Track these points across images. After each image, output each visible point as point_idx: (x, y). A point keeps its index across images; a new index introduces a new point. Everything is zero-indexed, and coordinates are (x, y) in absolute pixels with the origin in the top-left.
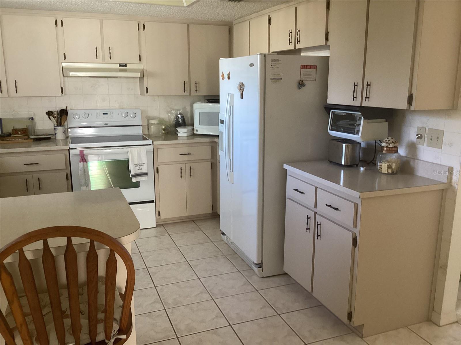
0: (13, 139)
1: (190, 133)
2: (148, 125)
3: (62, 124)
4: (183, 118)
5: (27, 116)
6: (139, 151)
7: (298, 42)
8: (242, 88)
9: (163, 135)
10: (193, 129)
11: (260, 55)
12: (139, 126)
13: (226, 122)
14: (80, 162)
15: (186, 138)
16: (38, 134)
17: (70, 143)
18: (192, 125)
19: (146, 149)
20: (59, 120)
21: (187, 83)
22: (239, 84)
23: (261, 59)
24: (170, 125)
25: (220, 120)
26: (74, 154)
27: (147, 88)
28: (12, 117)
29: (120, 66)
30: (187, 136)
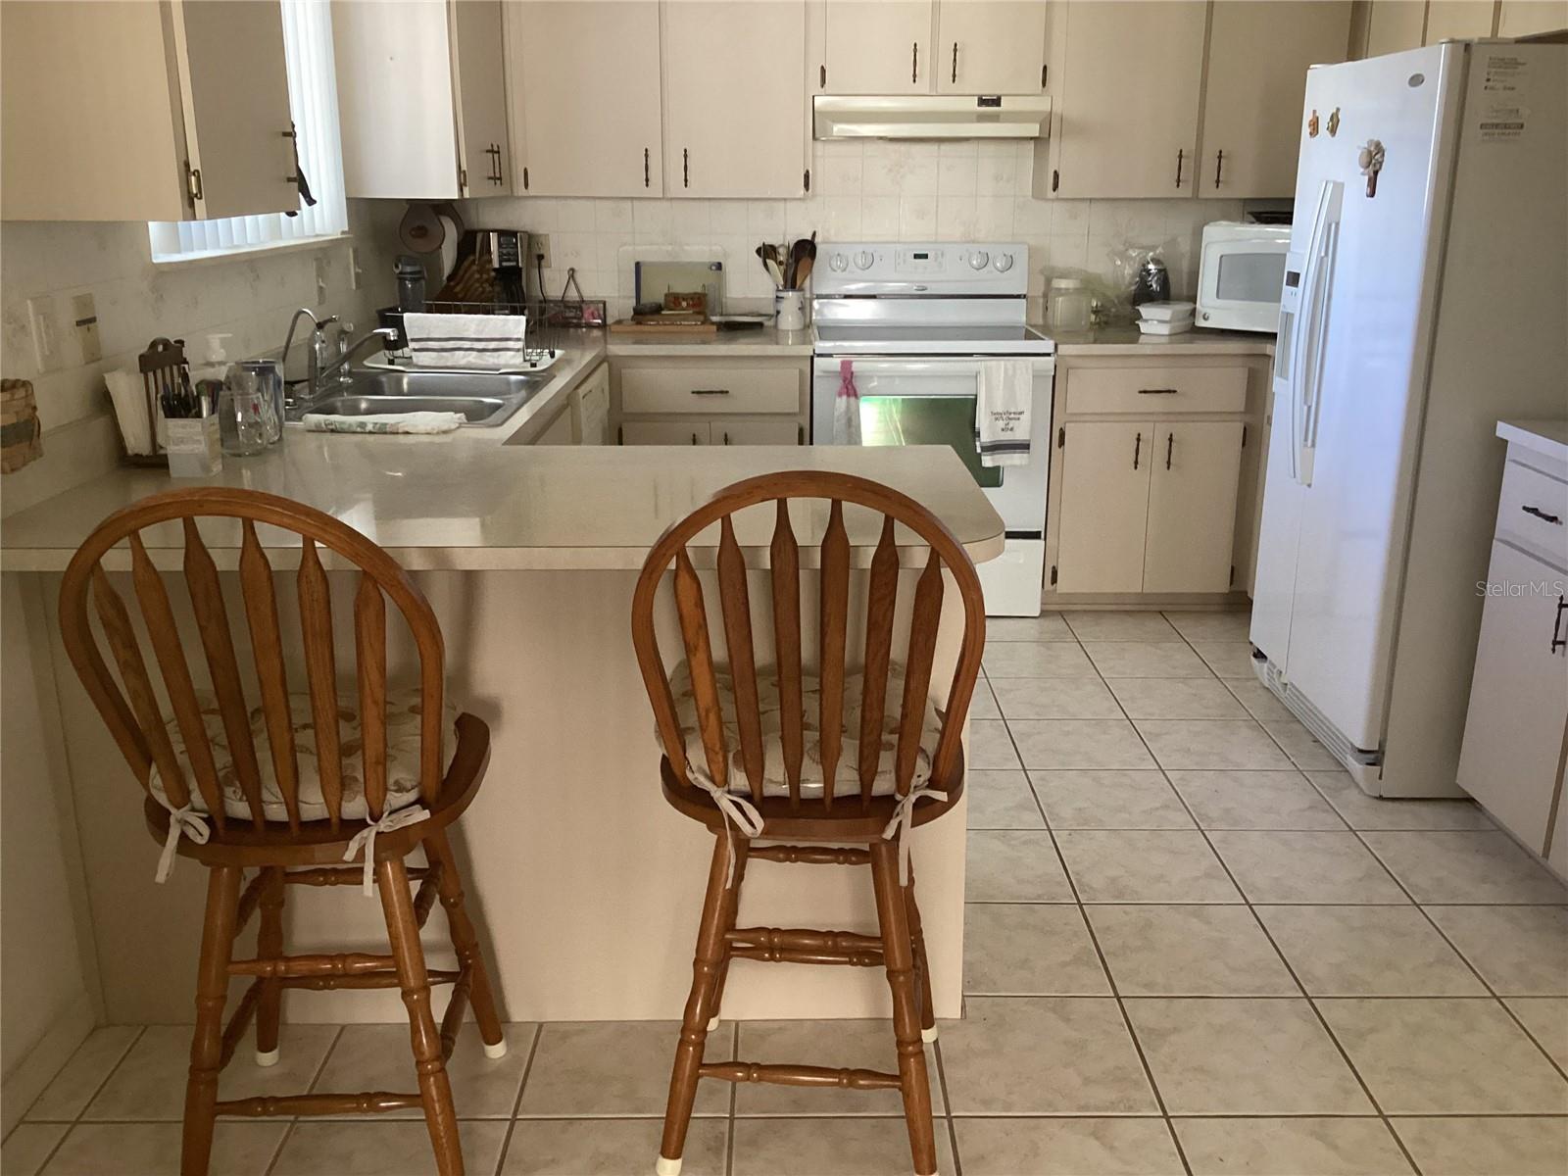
0: (667, 322)
1: (1181, 324)
2: (1045, 296)
3: (798, 283)
4: (1163, 274)
5: (707, 259)
6: (1010, 372)
8: (1373, 161)
9: (1090, 329)
10: (1193, 313)
11: (1450, 45)
12: (1018, 297)
13: (1307, 280)
14: (840, 395)
15: (1166, 339)
17: (815, 340)
18: (1193, 299)
19: (1033, 365)
20: (790, 273)
21: (1187, 157)
22: (1366, 146)
23: (1452, 58)
24: (1118, 297)
25: (1289, 273)
26: (824, 372)
27: (1055, 172)
28: (668, 259)
29: (979, 105)
30: (1170, 335)
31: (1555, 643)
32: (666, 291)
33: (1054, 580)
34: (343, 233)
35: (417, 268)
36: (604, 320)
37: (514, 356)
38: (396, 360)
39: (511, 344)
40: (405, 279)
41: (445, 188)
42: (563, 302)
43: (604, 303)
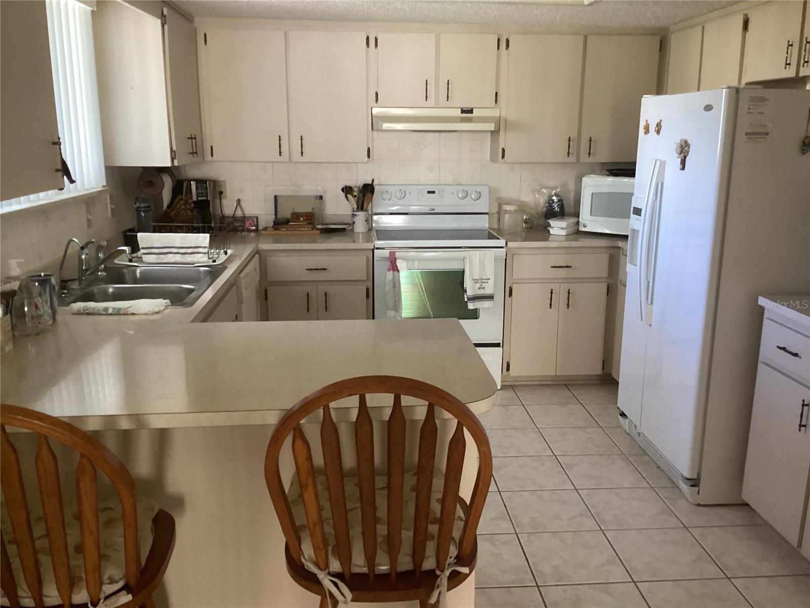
0: (292, 229)
1: (572, 229)
2: (499, 213)
3: (365, 206)
4: (561, 202)
5: (314, 193)
6: (482, 257)
7: (806, 64)
8: (684, 151)
9: (524, 231)
10: (578, 223)
11: (727, 90)
12: (484, 214)
13: (646, 213)
14: (389, 270)
15: (564, 238)
16: (328, 221)
17: (375, 240)
18: (577, 215)
19: (494, 254)
20: (361, 201)
21: (573, 141)
22: (679, 142)
23: (729, 96)
24: (537, 214)
25: (634, 208)
26: (380, 257)
27: (503, 149)
28: (291, 194)
29: (462, 113)
30: (566, 235)
31: (801, 426)
32: (292, 212)
33: (508, 369)
34: (103, 186)
35: (146, 205)
36: (257, 226)
37: (202, 257)
38: (134, 260)
39: (201, 250)
40: (141, 211)
41: (163, 160)
42: (234, 218)
43: (257, 218)
